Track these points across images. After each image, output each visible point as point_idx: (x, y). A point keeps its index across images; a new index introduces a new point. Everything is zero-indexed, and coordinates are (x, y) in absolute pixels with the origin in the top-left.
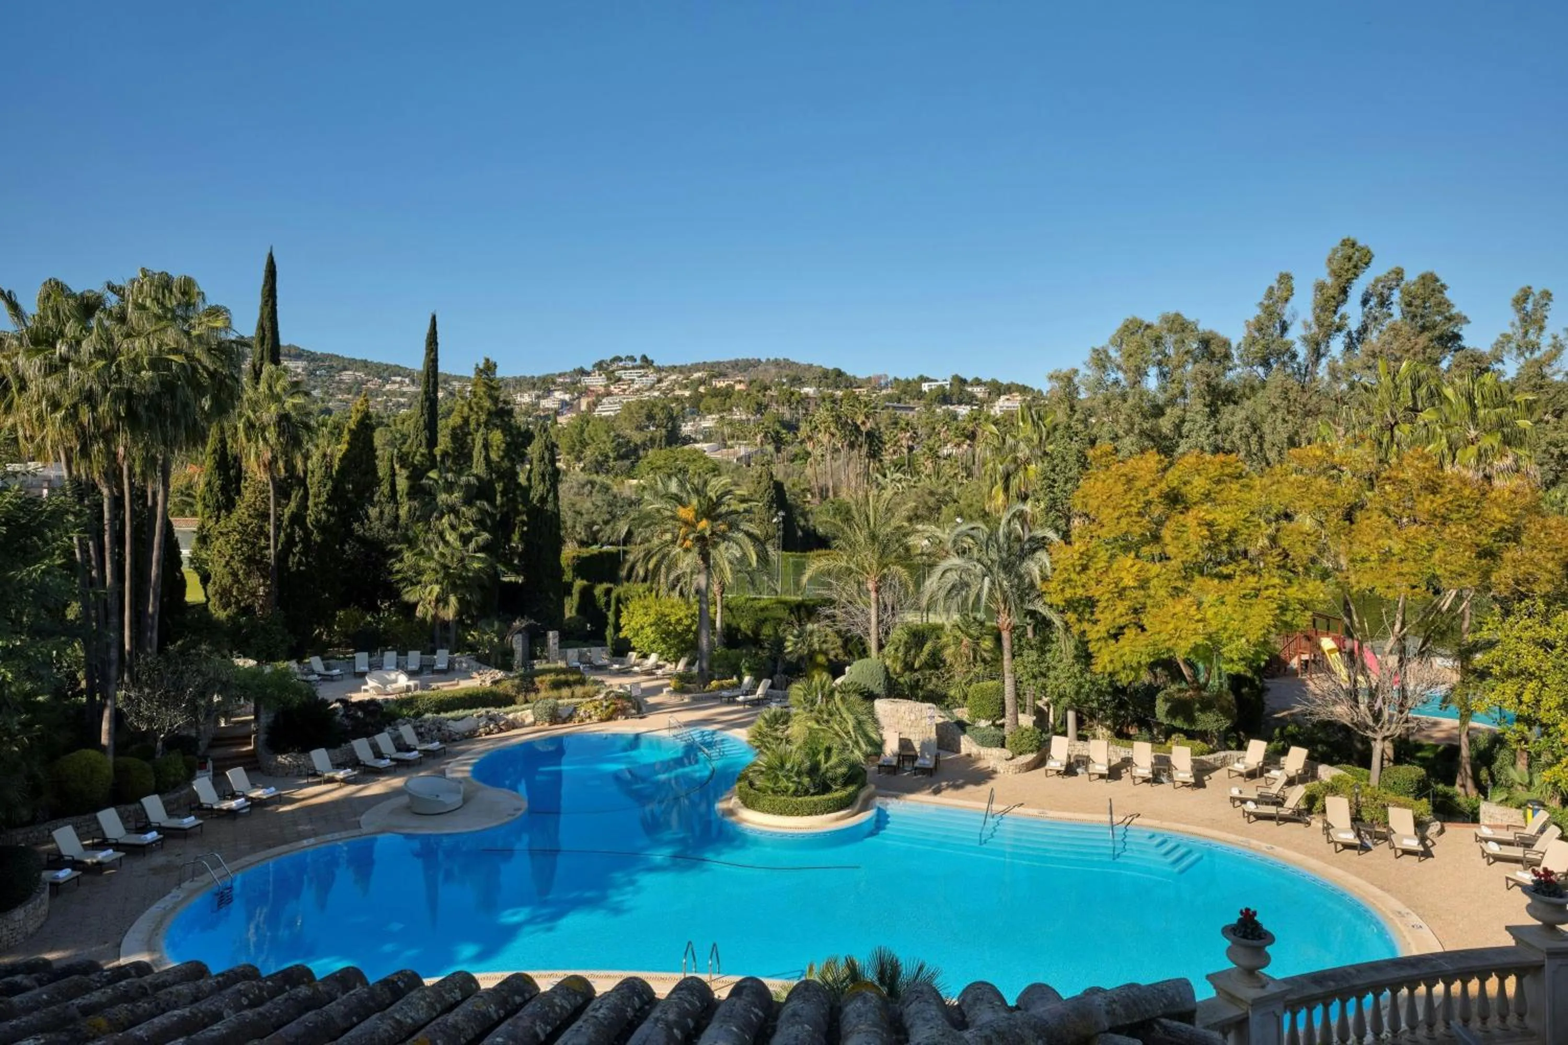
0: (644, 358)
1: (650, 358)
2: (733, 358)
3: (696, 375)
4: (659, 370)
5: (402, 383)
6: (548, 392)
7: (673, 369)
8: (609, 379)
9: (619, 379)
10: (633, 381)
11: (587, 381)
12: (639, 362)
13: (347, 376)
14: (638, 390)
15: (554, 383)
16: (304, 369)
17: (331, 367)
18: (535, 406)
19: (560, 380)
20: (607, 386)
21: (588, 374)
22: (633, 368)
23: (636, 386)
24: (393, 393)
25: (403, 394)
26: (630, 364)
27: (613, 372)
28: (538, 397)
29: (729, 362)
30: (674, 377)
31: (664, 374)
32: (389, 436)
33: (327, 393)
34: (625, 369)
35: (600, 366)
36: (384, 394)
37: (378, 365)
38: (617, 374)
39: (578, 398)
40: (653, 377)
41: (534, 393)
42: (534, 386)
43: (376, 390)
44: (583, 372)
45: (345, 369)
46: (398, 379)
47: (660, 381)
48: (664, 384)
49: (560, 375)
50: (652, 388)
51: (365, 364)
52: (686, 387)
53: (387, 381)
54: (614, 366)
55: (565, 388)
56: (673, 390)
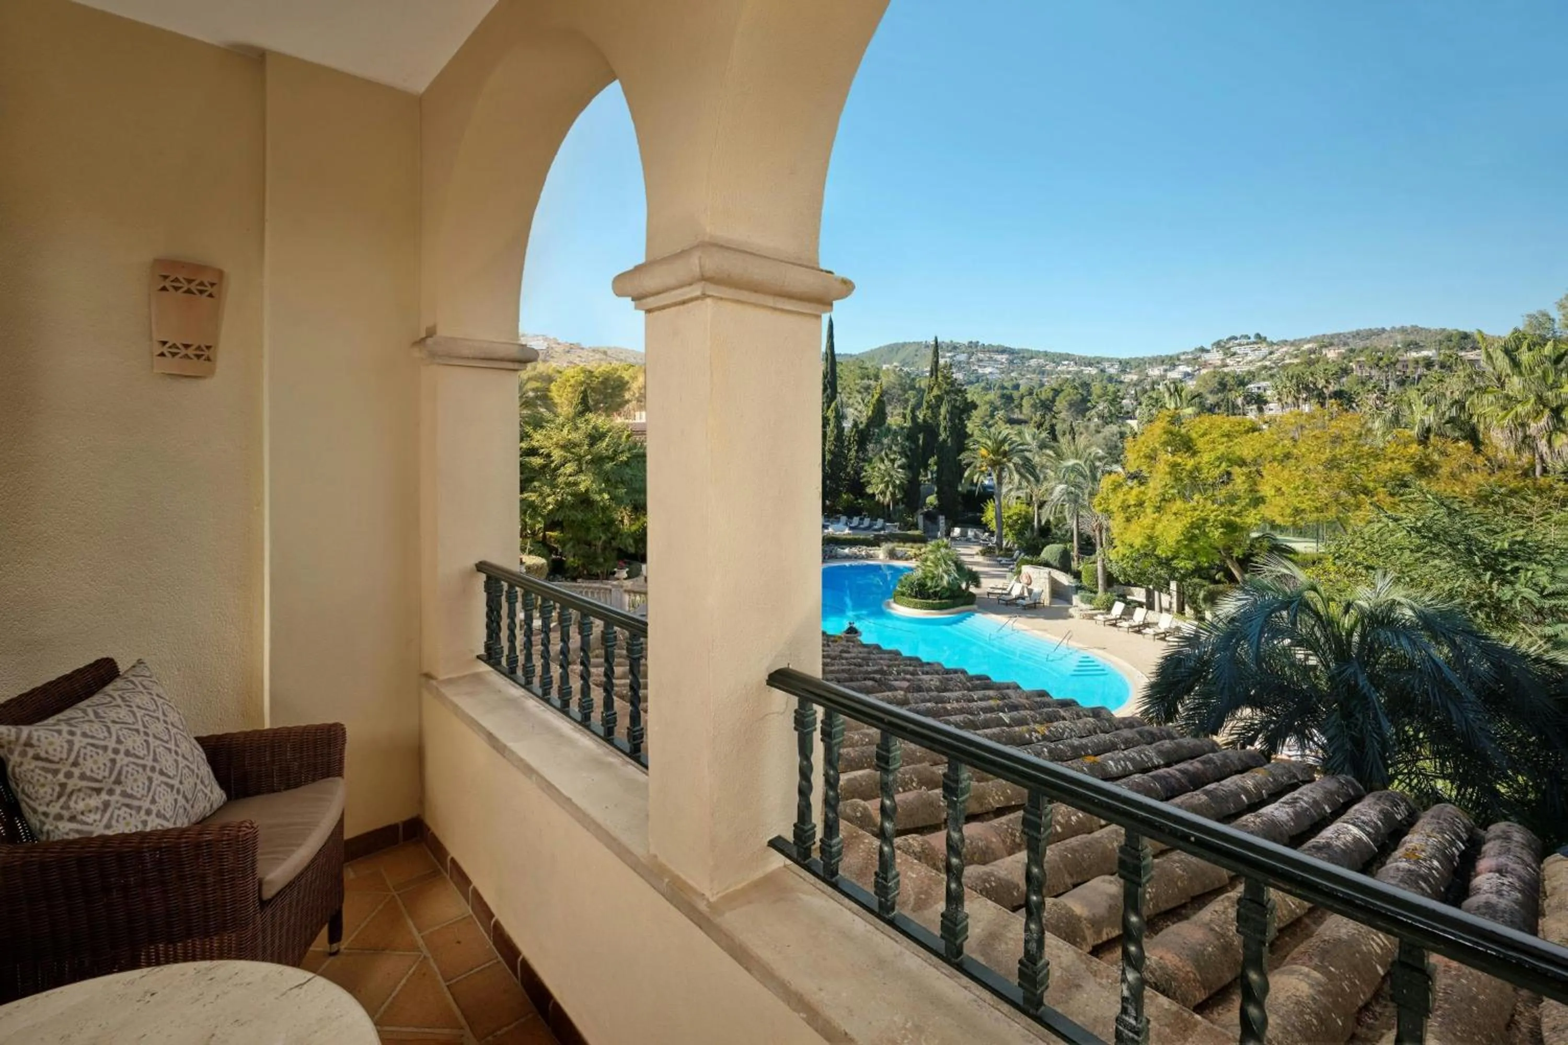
0: (1258, 336)
1: (1263, 335)
2: (1354, 330)
3: (1306, 347)
4: (1272, 344)
5: (1069, 364)
6: (1174, 366)
7: (1285, 342)
8: (1225, 354)
9: (1234, 354)
10: (1247, 354)
11: (1206, 356)
12: (1253, 339)
13: (1033, 362)
14: (1251, 362)
15: (1179, 359)
16: (1007, 359)
17: (1023, 357)
18: (1163, 377)
19: (1182, 357)
20: (1223, 360)
21: (1208, 351)
22: (1247, 344)
23: (1249, 358)
24: (1062, 372)
25: (1069, 372)
26: (1245, 341)
27: (1229, 348)
28: (1166, 371)
29: (1349, 333)
30: (1285, 349)
31: (1275, 347)
32: (1032, 402)
33: (1020, 374)
34: (1240, 345)
35: (1218, 344)
36: (1057, 373)
37: (1054, 354)
38: (1233, 350)
39: (1199, 370)
40: (1265, 350)
41: (1162, 368)
42: (1163, 362)
43: (1052, 371)
44: (1203, 350)
45: (1032, 358)
46: (1066, 362)
47: (1271, 353)
48: (1275, 356)
49: (1184, 353)
50: (1264, 358)
51: (1046, 354)
52: (1296, 356)
53: (1058, 364)
54: (1231, 344)
55: (1188, 362)
56: (1283, 360)
